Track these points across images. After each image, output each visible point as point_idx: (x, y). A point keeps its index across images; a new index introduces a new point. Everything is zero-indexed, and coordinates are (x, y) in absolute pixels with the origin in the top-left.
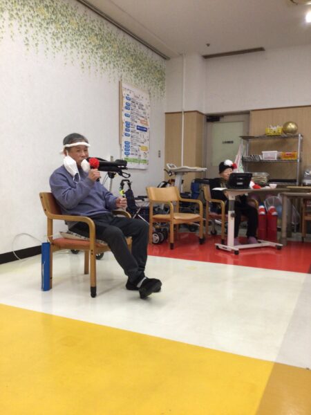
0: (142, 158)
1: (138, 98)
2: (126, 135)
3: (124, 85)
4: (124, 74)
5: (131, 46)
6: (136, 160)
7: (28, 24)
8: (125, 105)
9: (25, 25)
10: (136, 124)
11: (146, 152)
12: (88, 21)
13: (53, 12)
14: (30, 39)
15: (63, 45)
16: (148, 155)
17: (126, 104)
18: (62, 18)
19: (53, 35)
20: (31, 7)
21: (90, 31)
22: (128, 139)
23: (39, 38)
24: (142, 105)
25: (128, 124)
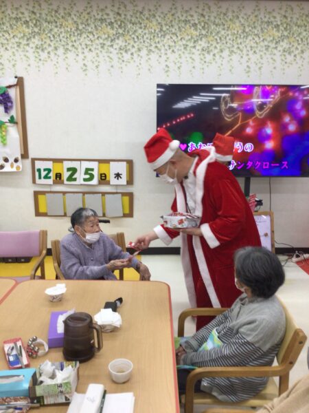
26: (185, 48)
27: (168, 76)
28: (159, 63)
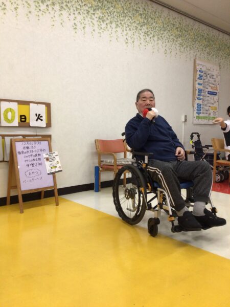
0: (212, 115)
1: (209, 70)
2: (198, 99)
3: (198, 62)
5: (205, 32)
6: (207, 117)
7: (128, 29)
8: (198, 76)
9: (126, 30)
10: (207, 90)
11: (215, 111)
12: (171, 19)
13: (145, 17)
14: (129, 39)
15: (152, 40)
16: (217, 113)
17: (200, 76)
18: (152, 20)
19: (145, 33)
20: (130, 17)
21: (172, 26)
22: (200, 102)
23: (135, 37)
24: (213, 75)
25: (200, 91)
26: (87, 13)
27: (76, 32)
28: (69, 20)
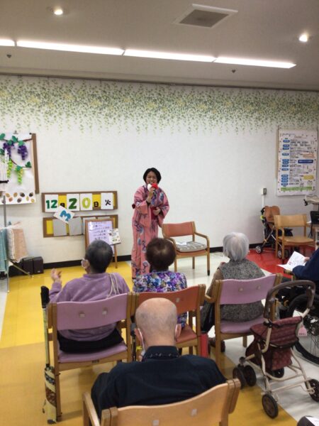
0: (306, 185)
2: (283, 170)
4: (284, 123)
5: (293, 98)
6: (297, 188)
8: (281, 147)
10: (297, 159)
12: (243, 97)
13: (210, 104)
16: (313, 182)
17: (284, 146)
18: (218, 104)
20: (193, 107)
22: (287, 173)
24: (306, 142)
25: (285, 162)
26: (149, 116)
28: (133, 125)
